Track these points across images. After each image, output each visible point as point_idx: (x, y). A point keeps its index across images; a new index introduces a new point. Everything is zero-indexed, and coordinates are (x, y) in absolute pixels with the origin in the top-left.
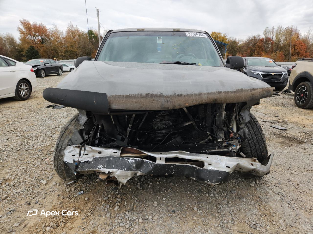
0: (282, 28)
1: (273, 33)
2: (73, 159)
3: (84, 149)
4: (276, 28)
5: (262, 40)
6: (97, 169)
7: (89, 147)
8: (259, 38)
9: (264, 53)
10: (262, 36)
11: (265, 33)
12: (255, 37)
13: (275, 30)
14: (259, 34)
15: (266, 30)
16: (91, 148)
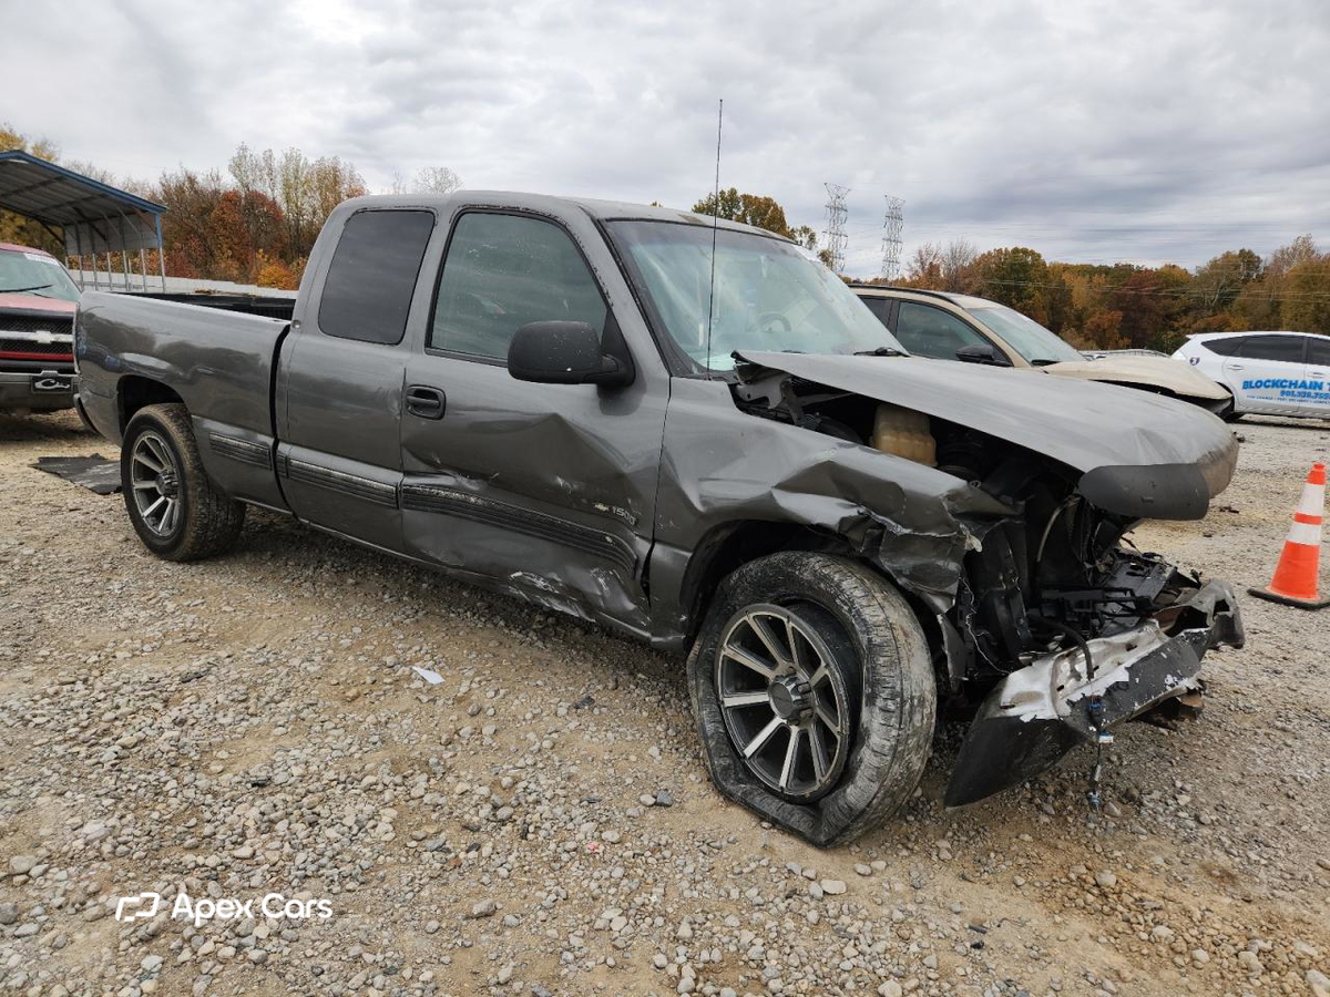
0: (302, 162)
1: (270, 174)
2: (1065, 700)
3: (1083, 655)
4: (278, 160)
5: (231, 198)
6: (1169, 689)
7: (1099, 642)
8: (213, 186)
9: (263, 257)
10: (229, 182)
11: (237, 167)
12: (192, 180)
13: (276, 164)
14: (215, 170)
15: (240, 157)
16: (1109, 644)
